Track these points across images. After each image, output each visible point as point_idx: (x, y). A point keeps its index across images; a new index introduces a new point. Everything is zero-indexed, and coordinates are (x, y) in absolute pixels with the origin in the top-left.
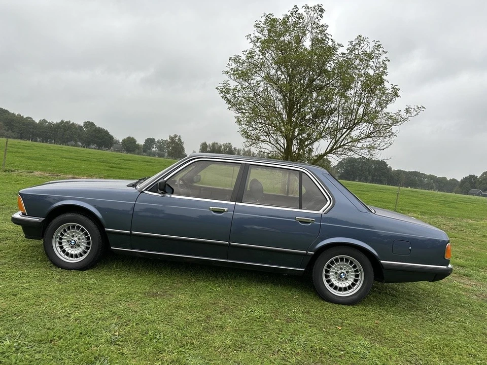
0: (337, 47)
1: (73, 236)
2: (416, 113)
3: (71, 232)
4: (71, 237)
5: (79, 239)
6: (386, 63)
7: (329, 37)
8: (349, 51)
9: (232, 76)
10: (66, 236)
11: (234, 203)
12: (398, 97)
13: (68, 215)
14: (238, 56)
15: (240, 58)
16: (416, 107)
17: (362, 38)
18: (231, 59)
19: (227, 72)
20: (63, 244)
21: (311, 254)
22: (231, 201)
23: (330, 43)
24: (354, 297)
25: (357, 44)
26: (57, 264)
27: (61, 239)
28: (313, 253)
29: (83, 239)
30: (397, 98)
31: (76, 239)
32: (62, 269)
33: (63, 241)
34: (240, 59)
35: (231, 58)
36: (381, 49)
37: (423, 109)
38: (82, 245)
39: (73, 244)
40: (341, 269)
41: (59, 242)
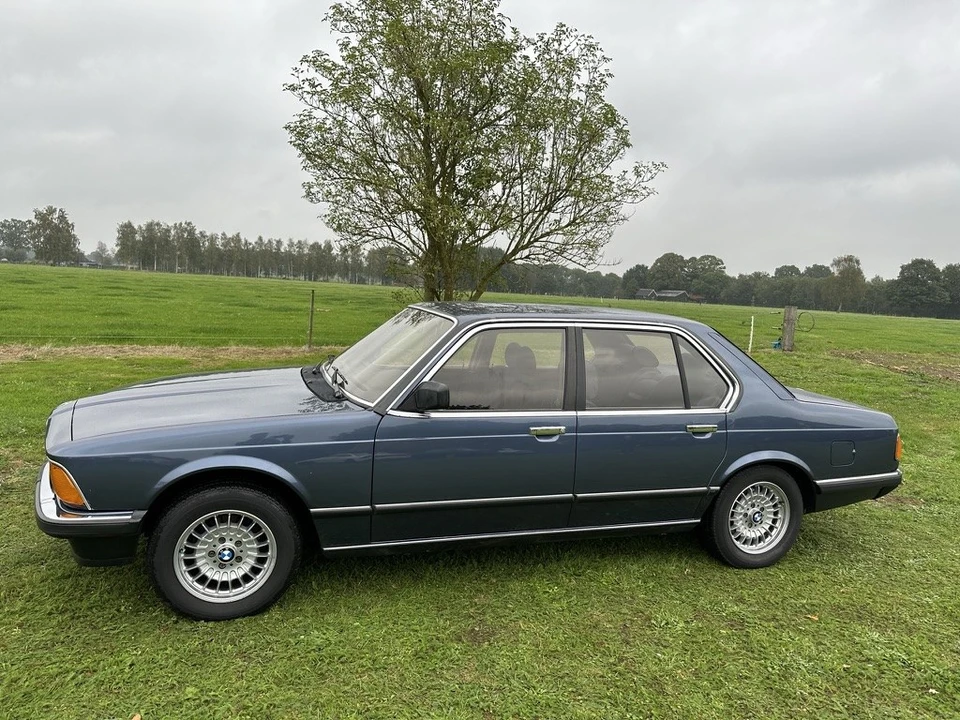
0: (524, 43)
1: (222, 540)
2: (649, 175)
3: (216, 532)
4: (217, 543)
5: (238, 543)
6: (607, 79)
7: (506, 21)
8: (538, 53)
9: (307, 97)
10: (205, 543)
11: (573, 413)
12: (628, 146)
13: (212, 494)
14: (319, 53)
15: (326, 57)
16: (650, 164)
17: (564, 29)
18: (305, 59)
19: (293, 88)
20: (199, 564)
21: (716, 491)
22: (564, 409)
23: (509, 36)
24: (777, 551)
25: (554, 40)
26: (189, 612)
27: (190, 552)
28: (718, 488)
29: (250, 542)
30: (626, 148)
31: (229, 544)
32: (207, 620)
33: (197, 555)
34: (326, 61)
35: (305, 57)
36: (598, 53)
37: (663, 168)
38: (248, 556)
39: (226, 558)
40: (753, 506)
41: (185, 561)
